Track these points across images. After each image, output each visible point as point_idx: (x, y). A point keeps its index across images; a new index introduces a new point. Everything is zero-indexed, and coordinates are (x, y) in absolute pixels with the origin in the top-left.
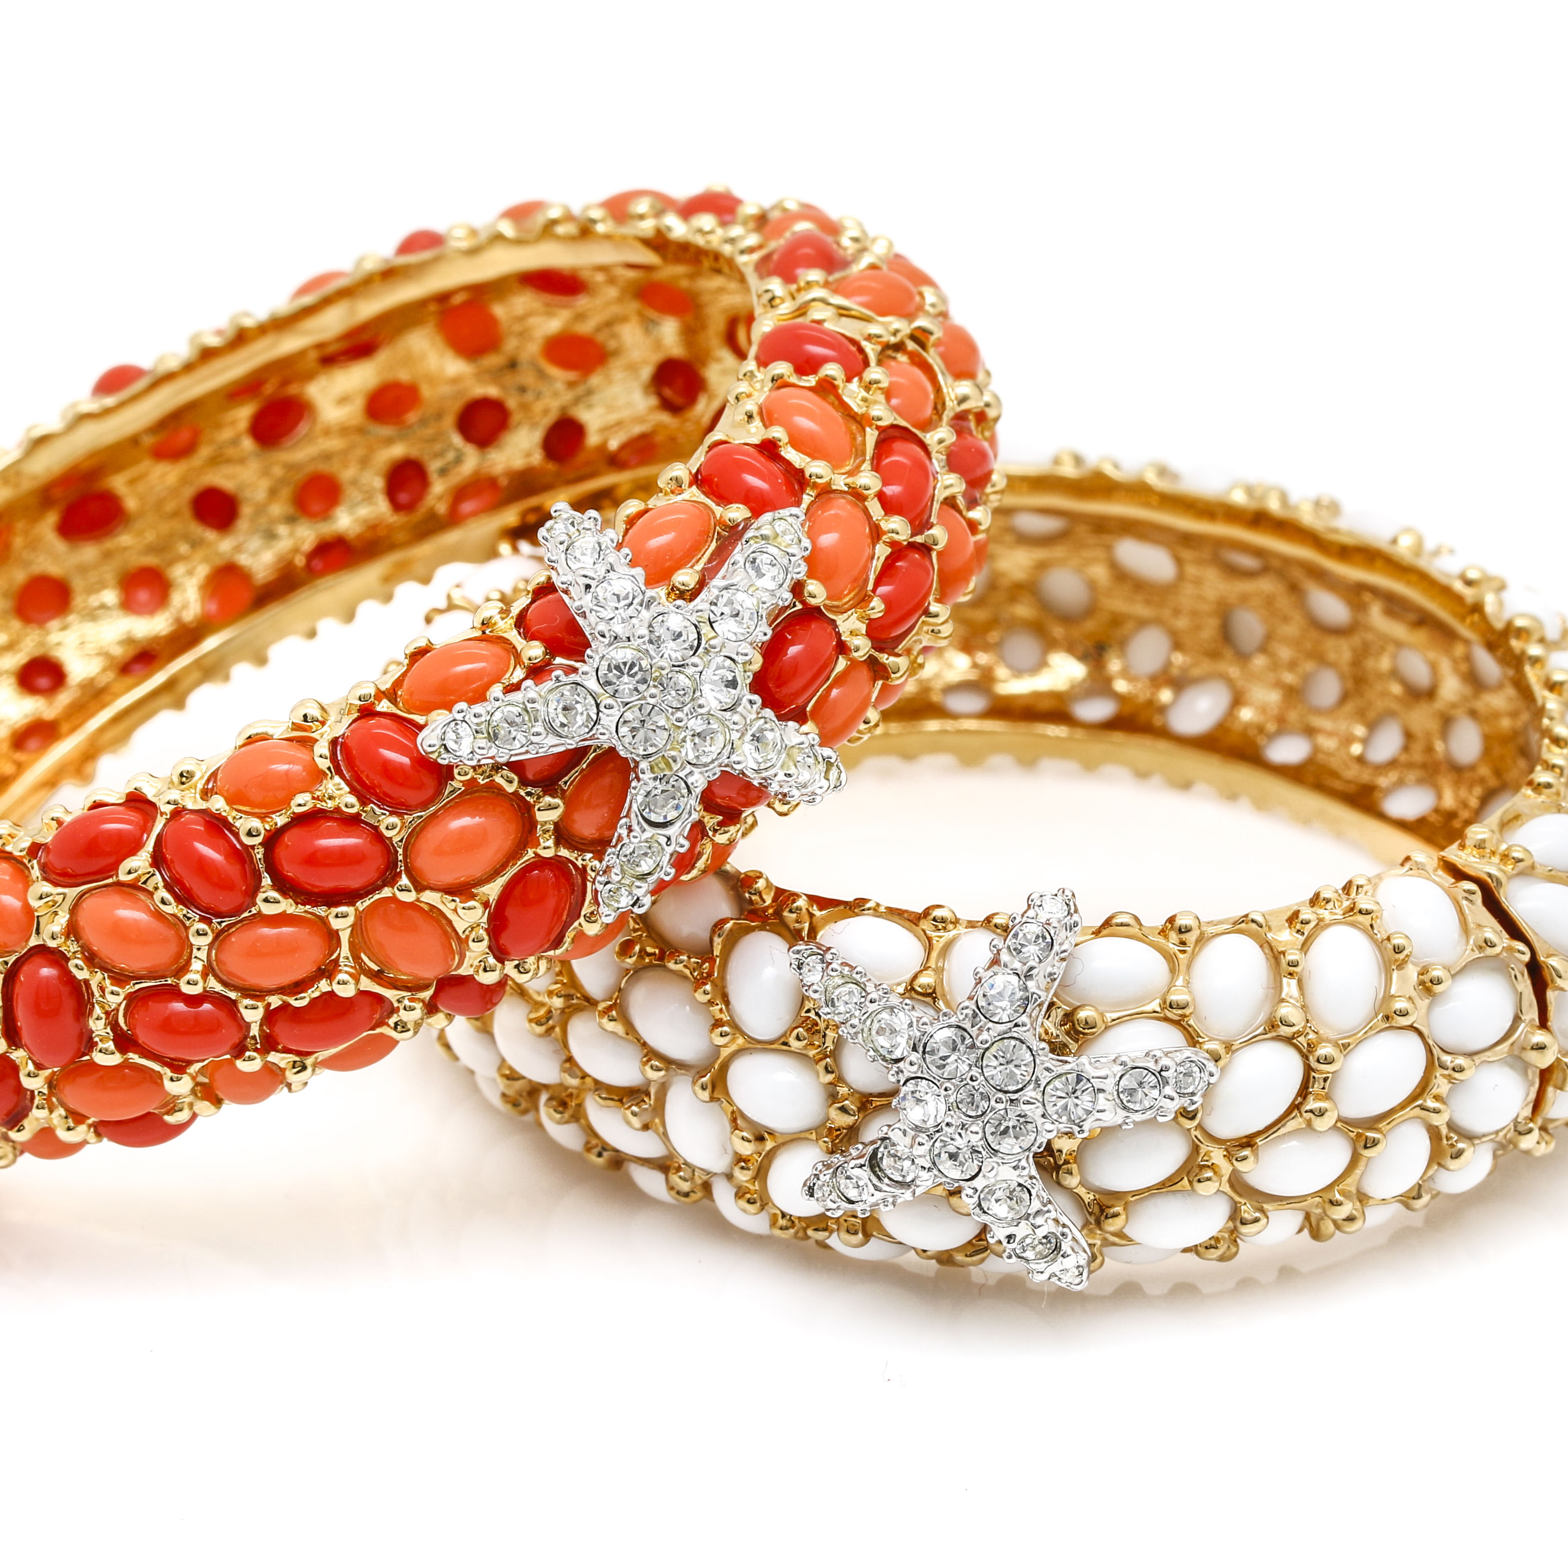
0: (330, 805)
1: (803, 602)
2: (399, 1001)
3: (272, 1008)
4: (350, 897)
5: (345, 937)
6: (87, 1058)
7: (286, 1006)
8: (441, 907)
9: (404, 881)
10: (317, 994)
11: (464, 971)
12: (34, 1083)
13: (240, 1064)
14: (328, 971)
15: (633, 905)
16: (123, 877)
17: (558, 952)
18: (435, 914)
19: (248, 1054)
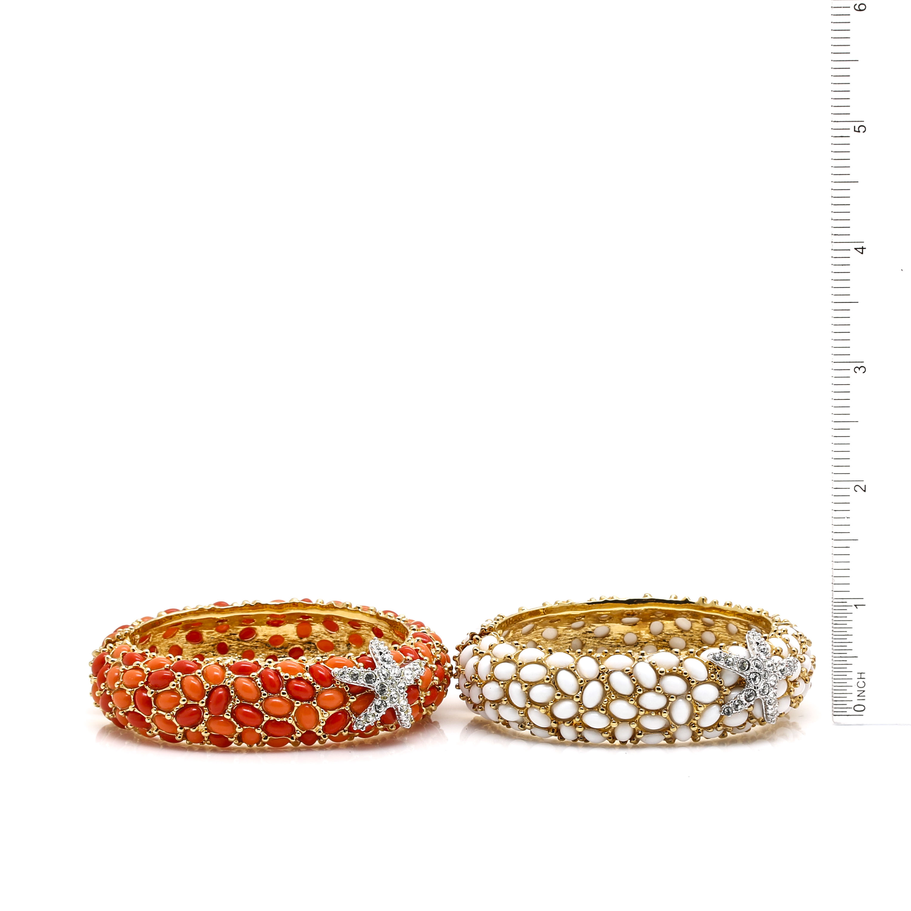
0: (305, 678)
1: (417, 683)
2: (297, 731)
3: (271, 719)
4: (302, 701)
5: (296, 708)
6: (222, 715)
7: (274, 720)
8: (319, 711)
9: (315, 701)
10: (282, 720)
11: (314, 730)
12: (206, 717)
13: (256, 730)
14: (287, 716)
15: (361, 728)
16: (251, 676)
17: (335, 736)
18: (316, 712)
19: (259, 728)
